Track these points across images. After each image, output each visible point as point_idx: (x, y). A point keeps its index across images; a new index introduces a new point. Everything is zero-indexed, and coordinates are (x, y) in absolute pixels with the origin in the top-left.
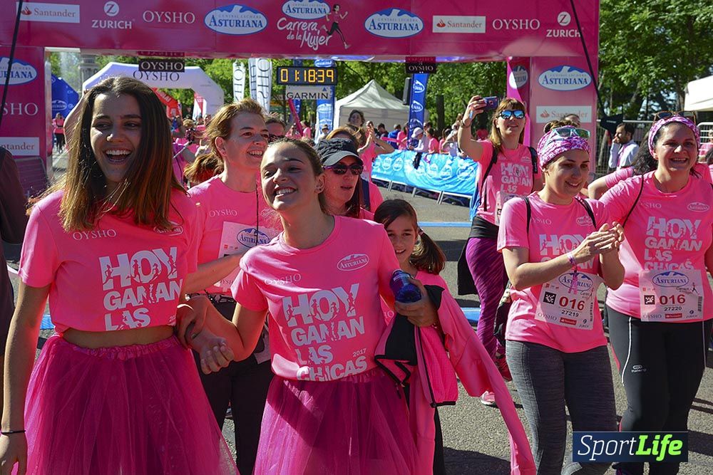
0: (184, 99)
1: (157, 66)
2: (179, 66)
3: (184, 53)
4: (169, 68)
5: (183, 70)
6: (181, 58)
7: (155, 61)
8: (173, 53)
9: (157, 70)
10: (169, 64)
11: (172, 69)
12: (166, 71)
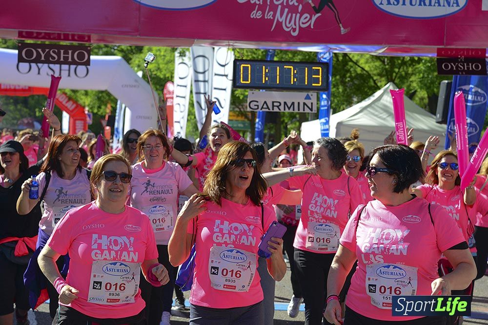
0: (97, 105)
1: (48, 56)
2: (81, 56)
3: (89, 37)
4: (66, 58)
5: (88, 63)
6: (87, 44)
7: (43, 47)
8: (73, 36)
9: (47, 61)
10: (66, 53)
11: (70, 60)
12: (61, 63)
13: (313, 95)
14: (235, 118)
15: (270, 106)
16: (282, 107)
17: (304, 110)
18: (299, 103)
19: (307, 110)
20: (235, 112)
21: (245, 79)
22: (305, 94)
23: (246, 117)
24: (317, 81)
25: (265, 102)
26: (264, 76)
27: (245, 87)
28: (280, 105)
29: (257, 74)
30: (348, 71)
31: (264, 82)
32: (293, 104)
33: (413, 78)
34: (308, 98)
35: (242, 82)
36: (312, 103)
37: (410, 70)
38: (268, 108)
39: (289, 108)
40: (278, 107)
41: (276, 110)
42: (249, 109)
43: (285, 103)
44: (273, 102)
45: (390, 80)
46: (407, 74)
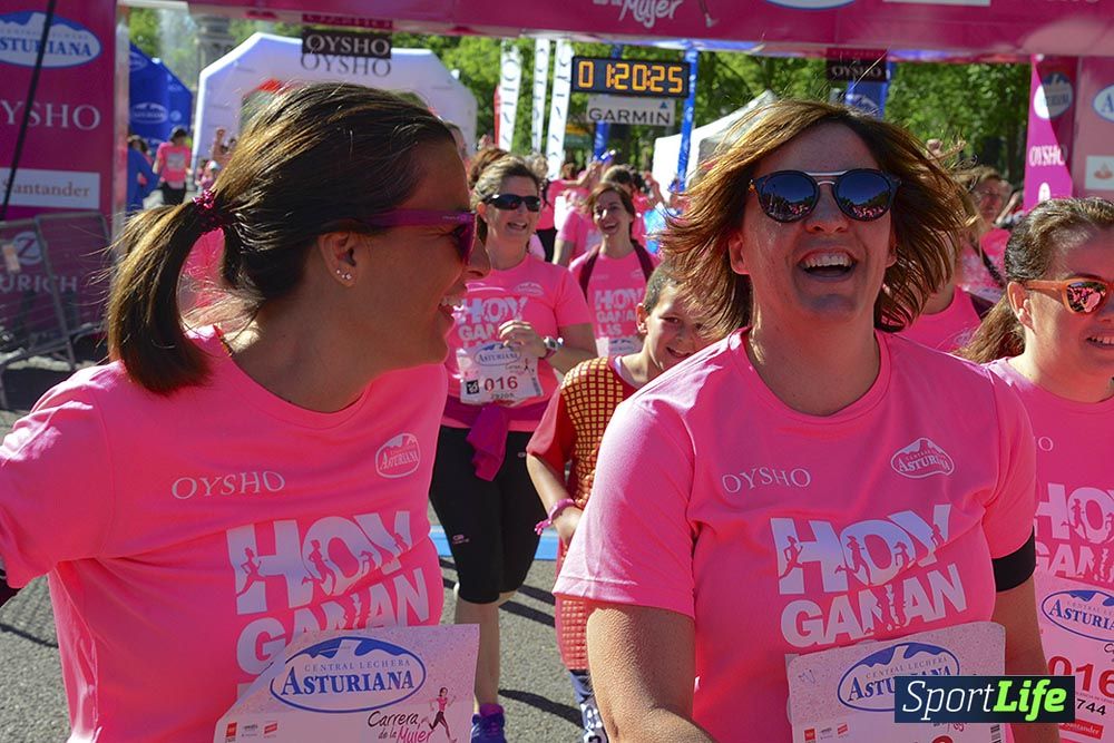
13: (671, 103)
14: (572, 132)
15: (616, 116)
16: (630, 118)
17: (658, 121)
18: (652, 114)
19: (662, 123)
20: (574, 124)
21: (586, 80)
22: (660, 101)
23: (587, 130)
24: (675, 85)
25: (610, 112)
26: (609, 76)
27: (585, 91)
28: (628, 113)
29: (600, 75)
30: (716, 75)
31: (608, 85)
32: (644, 114)
33: (796, 86)
34: (663, 106)
35: (582, 84)
36: (668, 115)
37: (793, 76)
38: (613, 118)
39: (639, 119)
40: (626, 117)
41: (623, 121)
42: (589, 120)
43: (635, 113)
44: (620, 112)
45: (767, 87)
46: (789, 79)
